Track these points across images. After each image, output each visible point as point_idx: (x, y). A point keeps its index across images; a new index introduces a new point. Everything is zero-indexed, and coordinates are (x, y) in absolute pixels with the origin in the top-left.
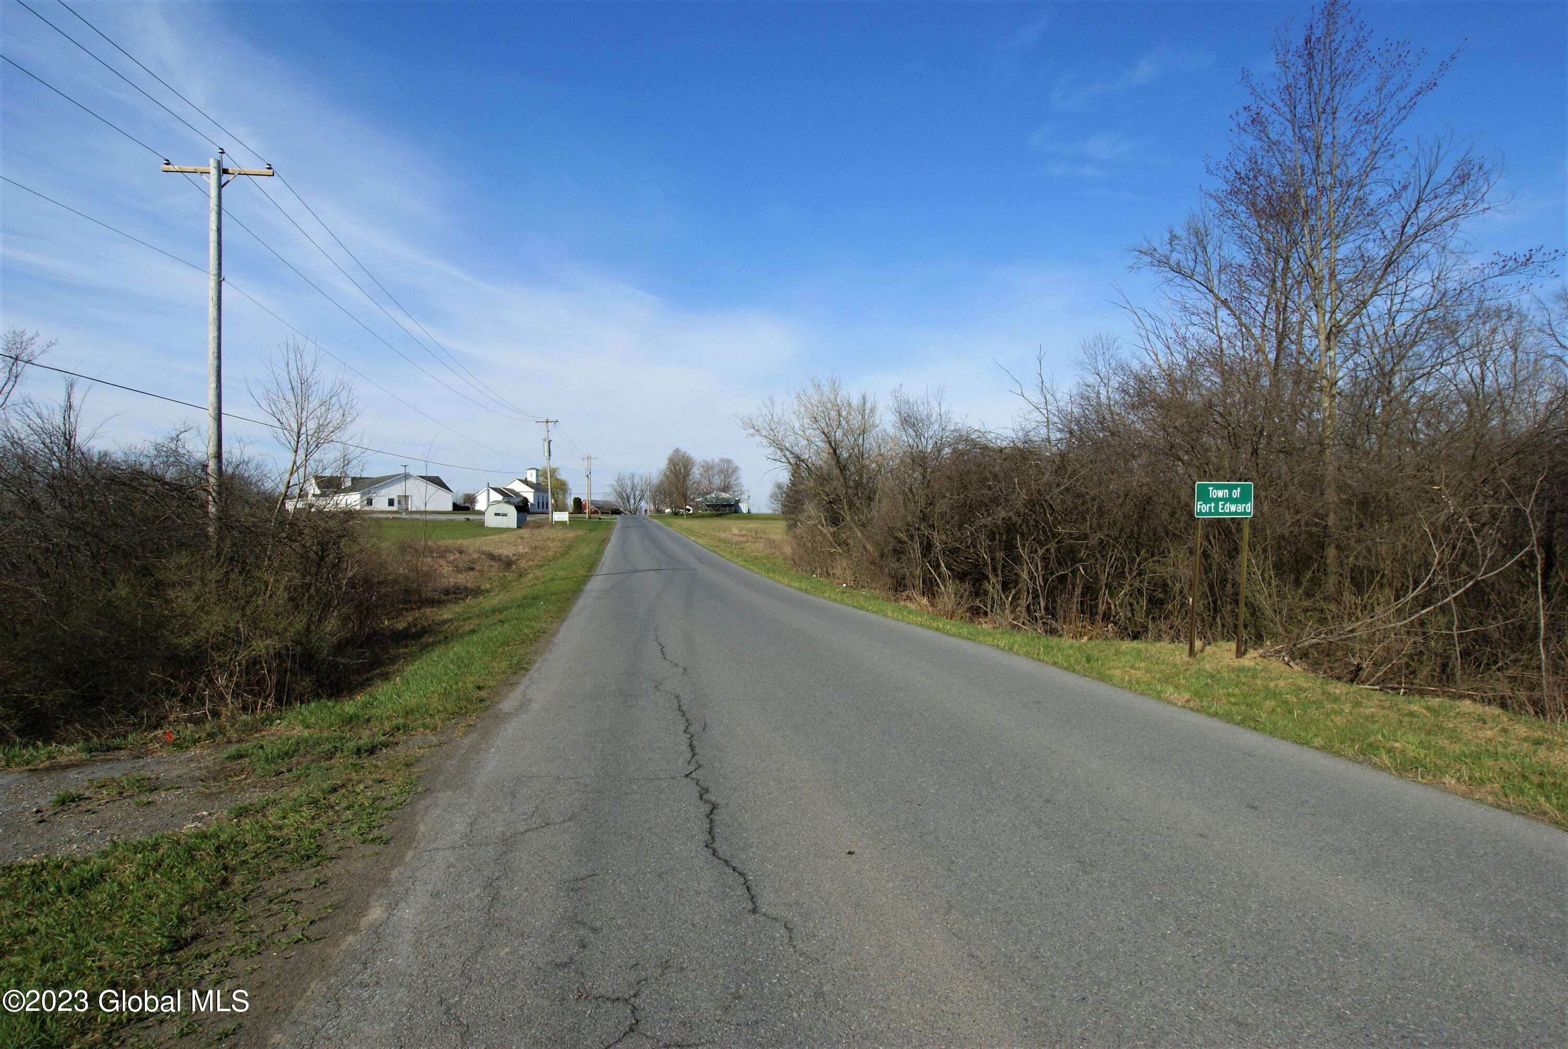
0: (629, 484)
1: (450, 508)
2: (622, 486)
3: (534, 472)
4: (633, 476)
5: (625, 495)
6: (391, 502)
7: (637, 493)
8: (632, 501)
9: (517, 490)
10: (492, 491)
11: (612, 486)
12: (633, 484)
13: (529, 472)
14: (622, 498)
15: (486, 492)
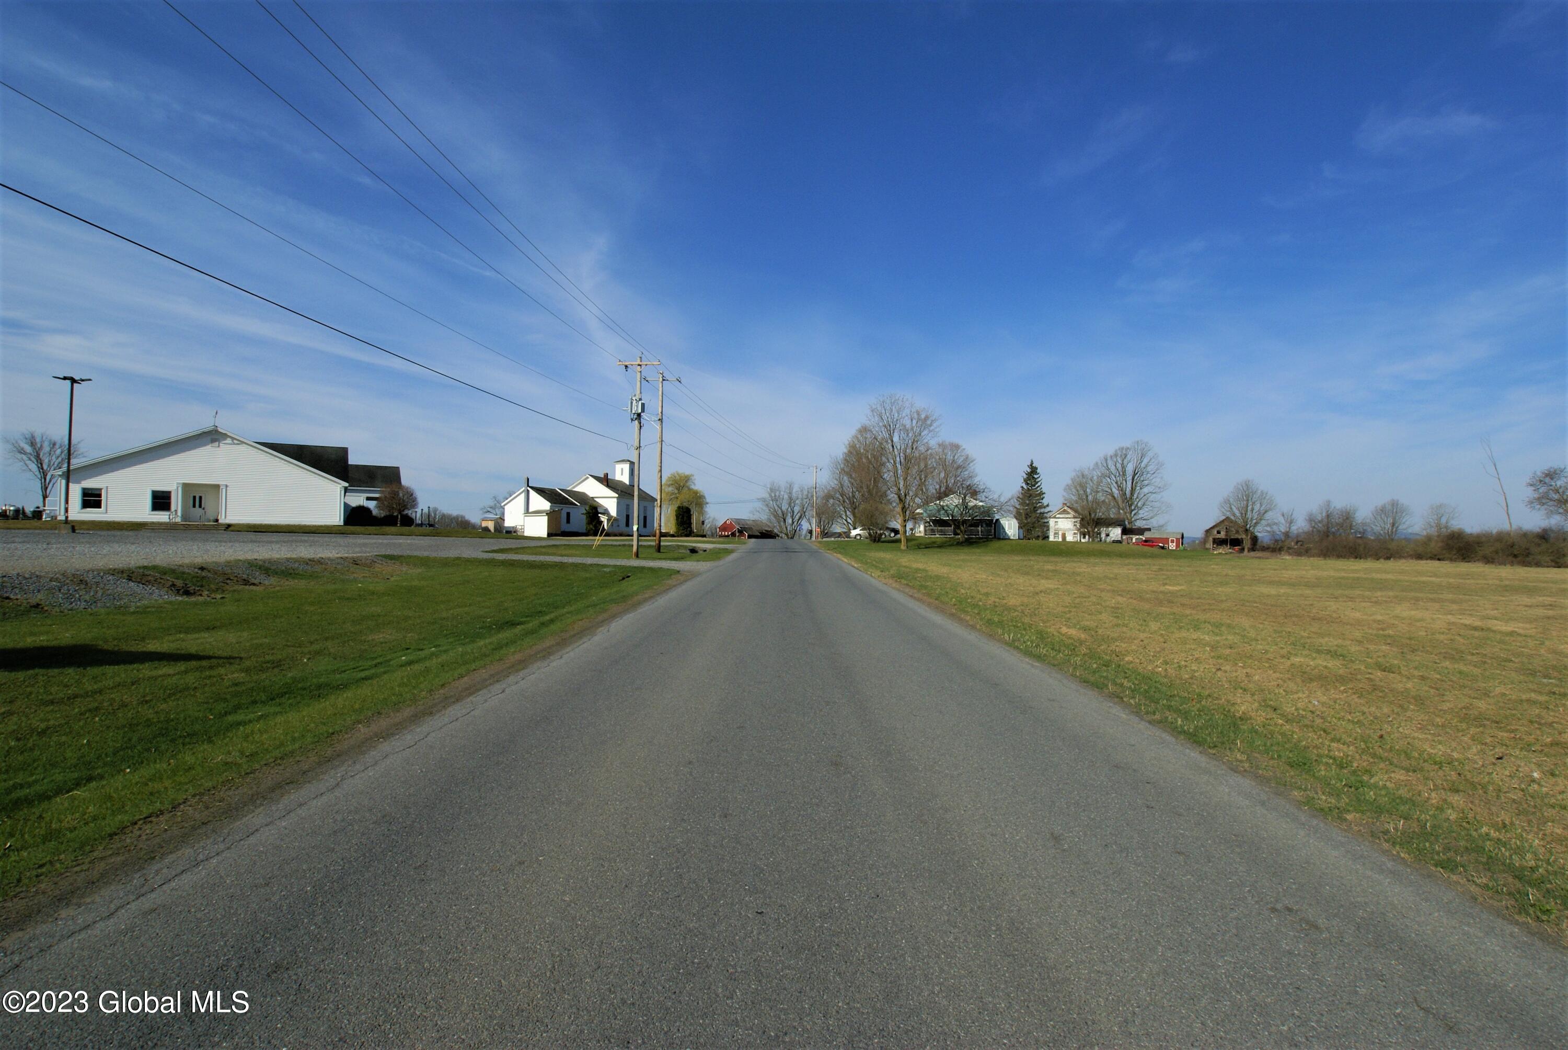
0: (786, 496)
1: (336, 518)
2: (775, 499)
3: (626, 467)
4: (791, 487)
5: (780, 512)
6: (161, 501)
7: (797, 509)
8: (789, 521)
9: (591, 494)
10: (533, 494)
11: (764, 500)
12: (791, 498)
13: (619, 467)
14: (776, 516)
15: (523, 496)
